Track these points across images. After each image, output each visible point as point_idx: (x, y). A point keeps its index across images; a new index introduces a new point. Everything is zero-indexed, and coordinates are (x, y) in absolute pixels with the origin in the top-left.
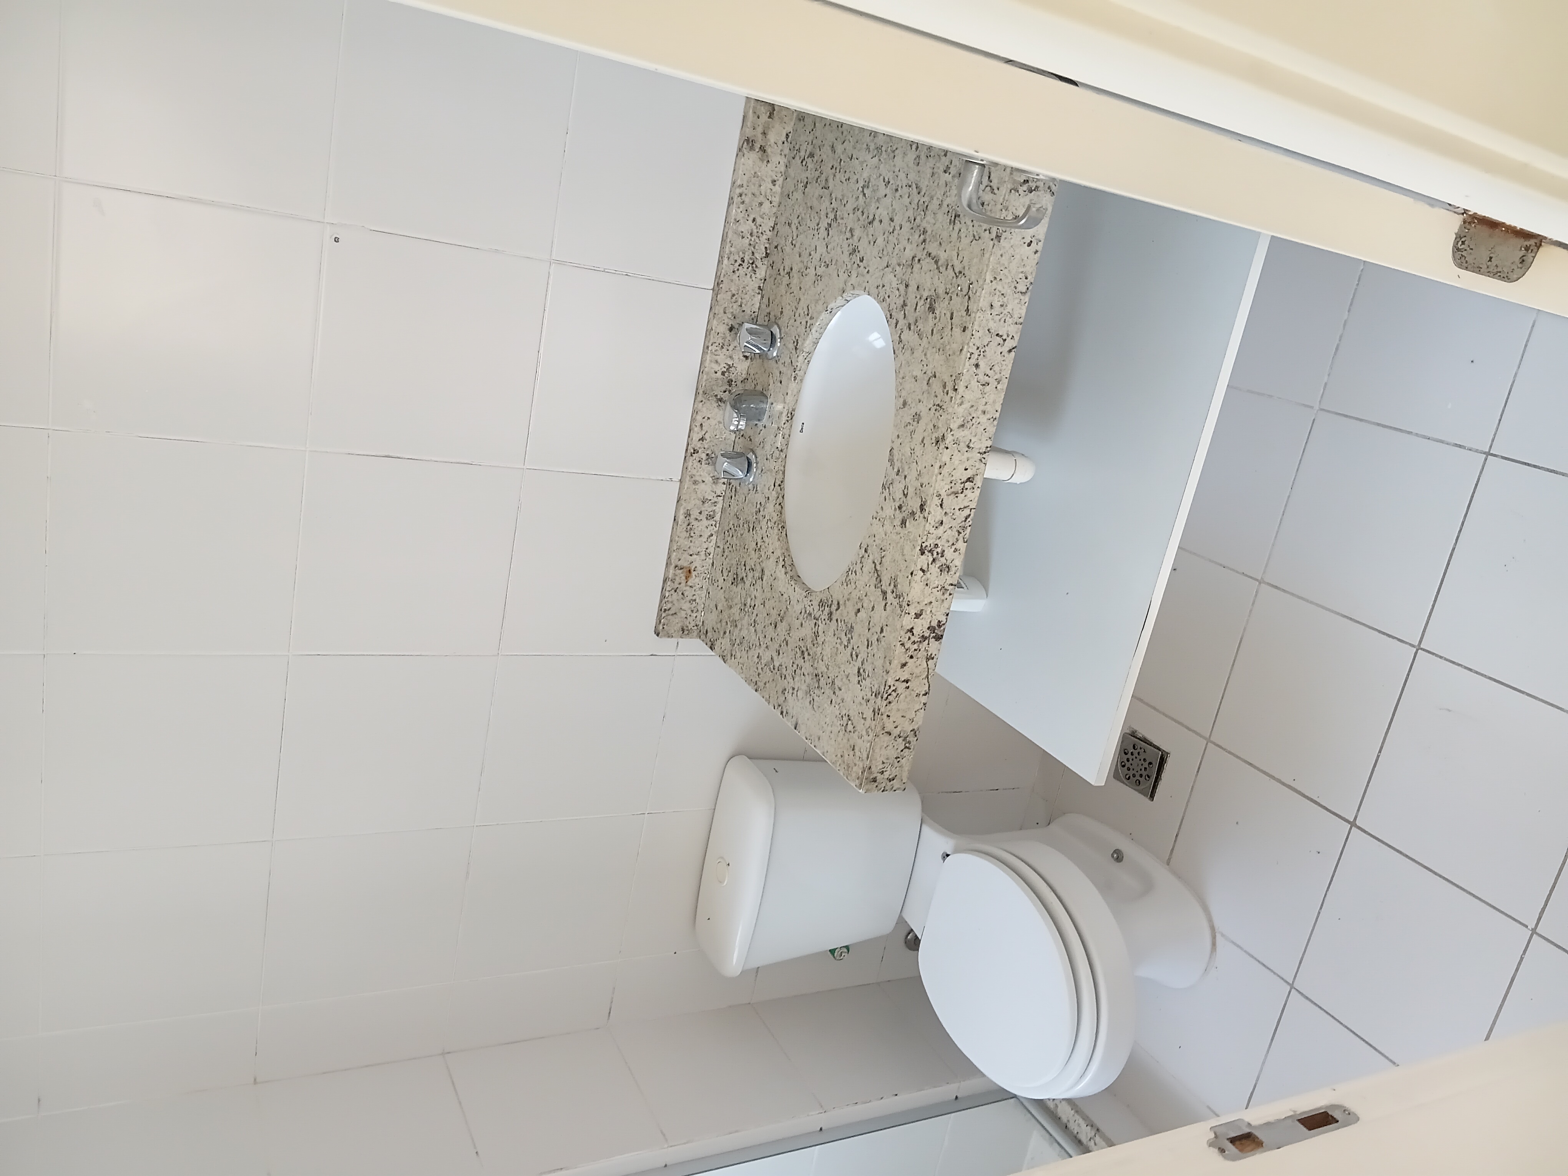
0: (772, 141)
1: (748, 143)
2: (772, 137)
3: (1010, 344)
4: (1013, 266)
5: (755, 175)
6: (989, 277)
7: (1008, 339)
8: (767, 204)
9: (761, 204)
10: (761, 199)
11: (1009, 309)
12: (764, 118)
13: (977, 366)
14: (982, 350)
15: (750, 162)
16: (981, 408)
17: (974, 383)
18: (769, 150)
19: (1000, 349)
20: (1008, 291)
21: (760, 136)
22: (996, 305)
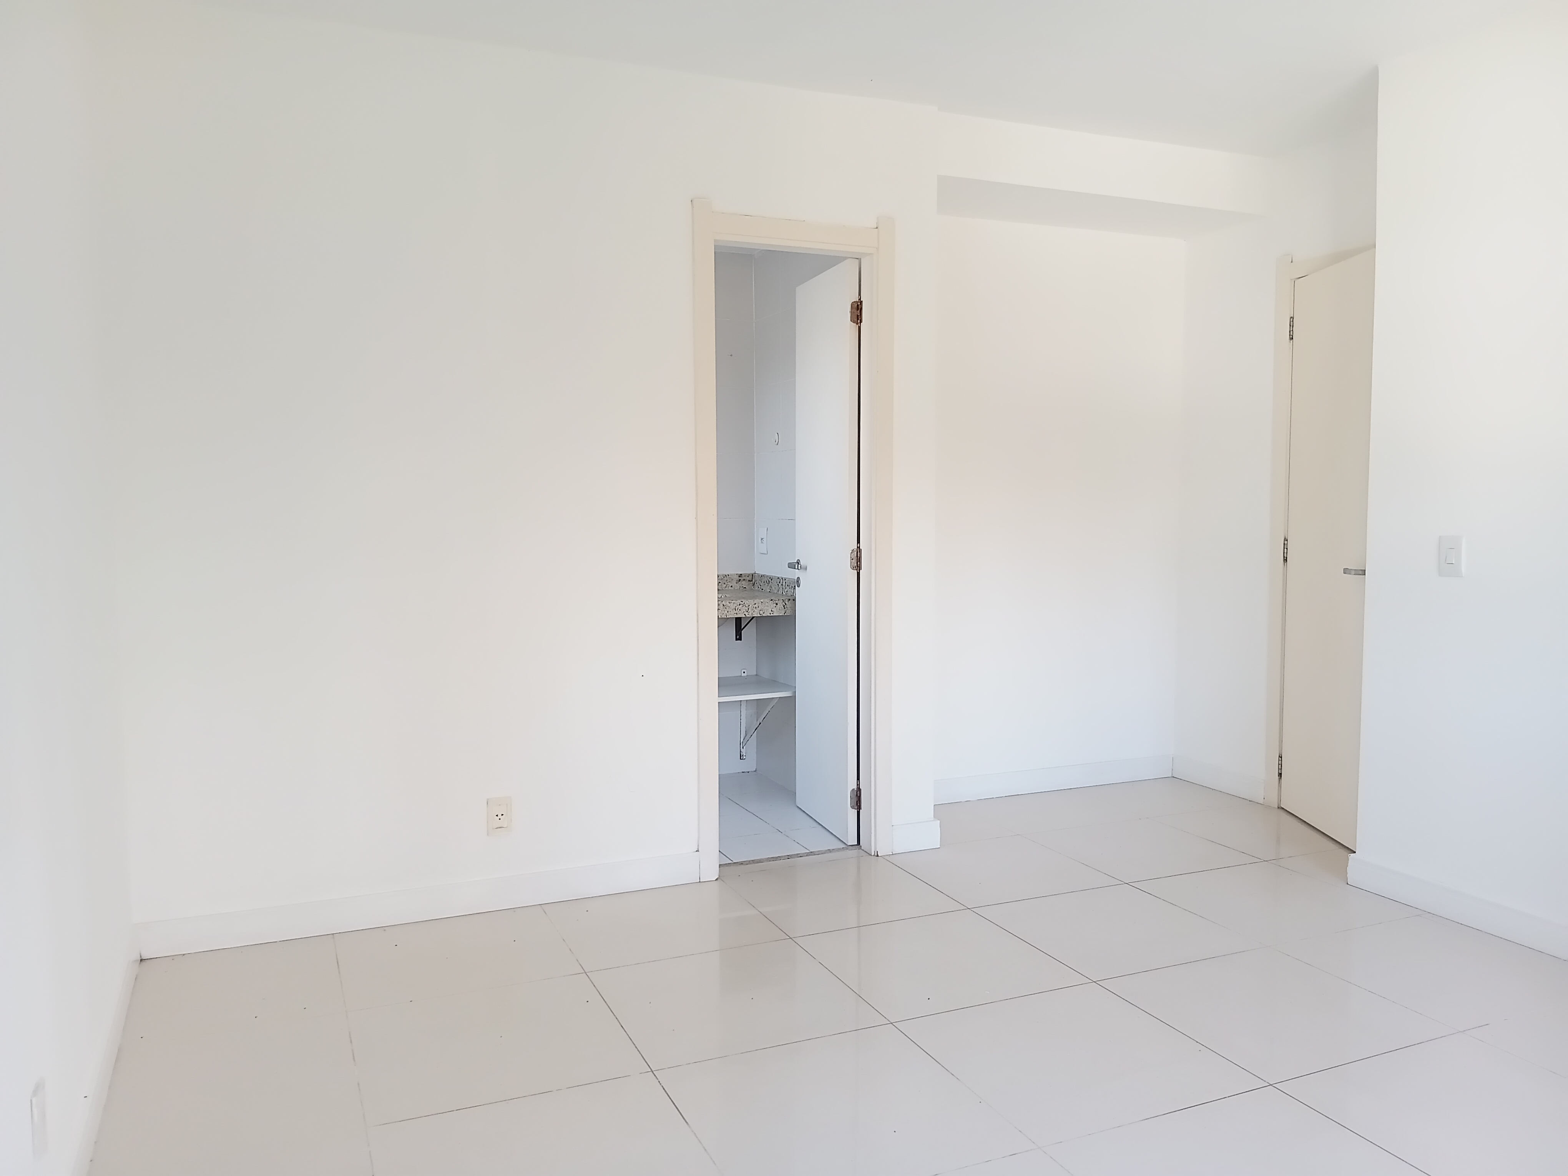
0: (742, 583)
1: (740, 575)
2: (743, 582)
3: (746, 613)
4: (766, 607)
5: (732, 580)
6: (762, 601)
7: (748, 613)
8: (725, 586)
9: (725, 584)
10: (726, 583)
11: (756, 610)
12: (748, 579)
13: (740, 605)
14: (744, 605)
15: (735, 577)
16: (729, 610)
17: (735, 605)
18: (740, 582)
19: (745, 611)
20: (760, 608)
21: (743, 578)
22: (756, 606)
